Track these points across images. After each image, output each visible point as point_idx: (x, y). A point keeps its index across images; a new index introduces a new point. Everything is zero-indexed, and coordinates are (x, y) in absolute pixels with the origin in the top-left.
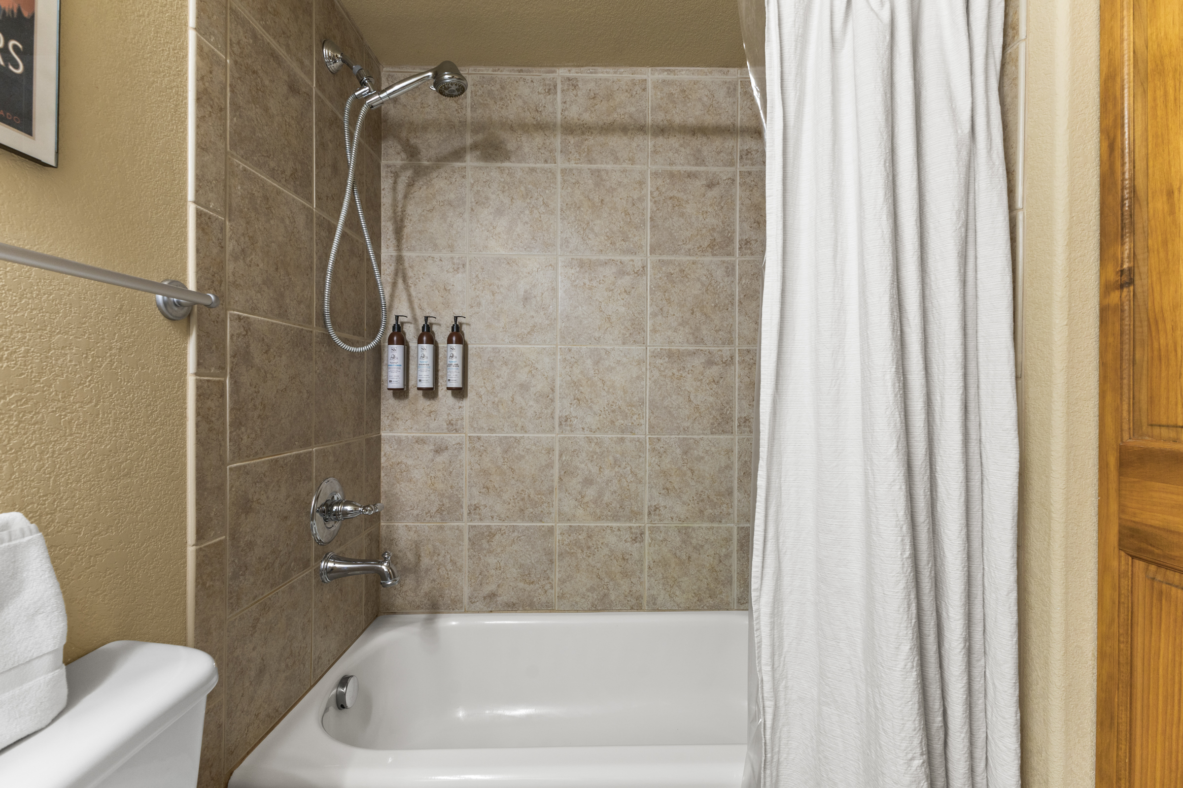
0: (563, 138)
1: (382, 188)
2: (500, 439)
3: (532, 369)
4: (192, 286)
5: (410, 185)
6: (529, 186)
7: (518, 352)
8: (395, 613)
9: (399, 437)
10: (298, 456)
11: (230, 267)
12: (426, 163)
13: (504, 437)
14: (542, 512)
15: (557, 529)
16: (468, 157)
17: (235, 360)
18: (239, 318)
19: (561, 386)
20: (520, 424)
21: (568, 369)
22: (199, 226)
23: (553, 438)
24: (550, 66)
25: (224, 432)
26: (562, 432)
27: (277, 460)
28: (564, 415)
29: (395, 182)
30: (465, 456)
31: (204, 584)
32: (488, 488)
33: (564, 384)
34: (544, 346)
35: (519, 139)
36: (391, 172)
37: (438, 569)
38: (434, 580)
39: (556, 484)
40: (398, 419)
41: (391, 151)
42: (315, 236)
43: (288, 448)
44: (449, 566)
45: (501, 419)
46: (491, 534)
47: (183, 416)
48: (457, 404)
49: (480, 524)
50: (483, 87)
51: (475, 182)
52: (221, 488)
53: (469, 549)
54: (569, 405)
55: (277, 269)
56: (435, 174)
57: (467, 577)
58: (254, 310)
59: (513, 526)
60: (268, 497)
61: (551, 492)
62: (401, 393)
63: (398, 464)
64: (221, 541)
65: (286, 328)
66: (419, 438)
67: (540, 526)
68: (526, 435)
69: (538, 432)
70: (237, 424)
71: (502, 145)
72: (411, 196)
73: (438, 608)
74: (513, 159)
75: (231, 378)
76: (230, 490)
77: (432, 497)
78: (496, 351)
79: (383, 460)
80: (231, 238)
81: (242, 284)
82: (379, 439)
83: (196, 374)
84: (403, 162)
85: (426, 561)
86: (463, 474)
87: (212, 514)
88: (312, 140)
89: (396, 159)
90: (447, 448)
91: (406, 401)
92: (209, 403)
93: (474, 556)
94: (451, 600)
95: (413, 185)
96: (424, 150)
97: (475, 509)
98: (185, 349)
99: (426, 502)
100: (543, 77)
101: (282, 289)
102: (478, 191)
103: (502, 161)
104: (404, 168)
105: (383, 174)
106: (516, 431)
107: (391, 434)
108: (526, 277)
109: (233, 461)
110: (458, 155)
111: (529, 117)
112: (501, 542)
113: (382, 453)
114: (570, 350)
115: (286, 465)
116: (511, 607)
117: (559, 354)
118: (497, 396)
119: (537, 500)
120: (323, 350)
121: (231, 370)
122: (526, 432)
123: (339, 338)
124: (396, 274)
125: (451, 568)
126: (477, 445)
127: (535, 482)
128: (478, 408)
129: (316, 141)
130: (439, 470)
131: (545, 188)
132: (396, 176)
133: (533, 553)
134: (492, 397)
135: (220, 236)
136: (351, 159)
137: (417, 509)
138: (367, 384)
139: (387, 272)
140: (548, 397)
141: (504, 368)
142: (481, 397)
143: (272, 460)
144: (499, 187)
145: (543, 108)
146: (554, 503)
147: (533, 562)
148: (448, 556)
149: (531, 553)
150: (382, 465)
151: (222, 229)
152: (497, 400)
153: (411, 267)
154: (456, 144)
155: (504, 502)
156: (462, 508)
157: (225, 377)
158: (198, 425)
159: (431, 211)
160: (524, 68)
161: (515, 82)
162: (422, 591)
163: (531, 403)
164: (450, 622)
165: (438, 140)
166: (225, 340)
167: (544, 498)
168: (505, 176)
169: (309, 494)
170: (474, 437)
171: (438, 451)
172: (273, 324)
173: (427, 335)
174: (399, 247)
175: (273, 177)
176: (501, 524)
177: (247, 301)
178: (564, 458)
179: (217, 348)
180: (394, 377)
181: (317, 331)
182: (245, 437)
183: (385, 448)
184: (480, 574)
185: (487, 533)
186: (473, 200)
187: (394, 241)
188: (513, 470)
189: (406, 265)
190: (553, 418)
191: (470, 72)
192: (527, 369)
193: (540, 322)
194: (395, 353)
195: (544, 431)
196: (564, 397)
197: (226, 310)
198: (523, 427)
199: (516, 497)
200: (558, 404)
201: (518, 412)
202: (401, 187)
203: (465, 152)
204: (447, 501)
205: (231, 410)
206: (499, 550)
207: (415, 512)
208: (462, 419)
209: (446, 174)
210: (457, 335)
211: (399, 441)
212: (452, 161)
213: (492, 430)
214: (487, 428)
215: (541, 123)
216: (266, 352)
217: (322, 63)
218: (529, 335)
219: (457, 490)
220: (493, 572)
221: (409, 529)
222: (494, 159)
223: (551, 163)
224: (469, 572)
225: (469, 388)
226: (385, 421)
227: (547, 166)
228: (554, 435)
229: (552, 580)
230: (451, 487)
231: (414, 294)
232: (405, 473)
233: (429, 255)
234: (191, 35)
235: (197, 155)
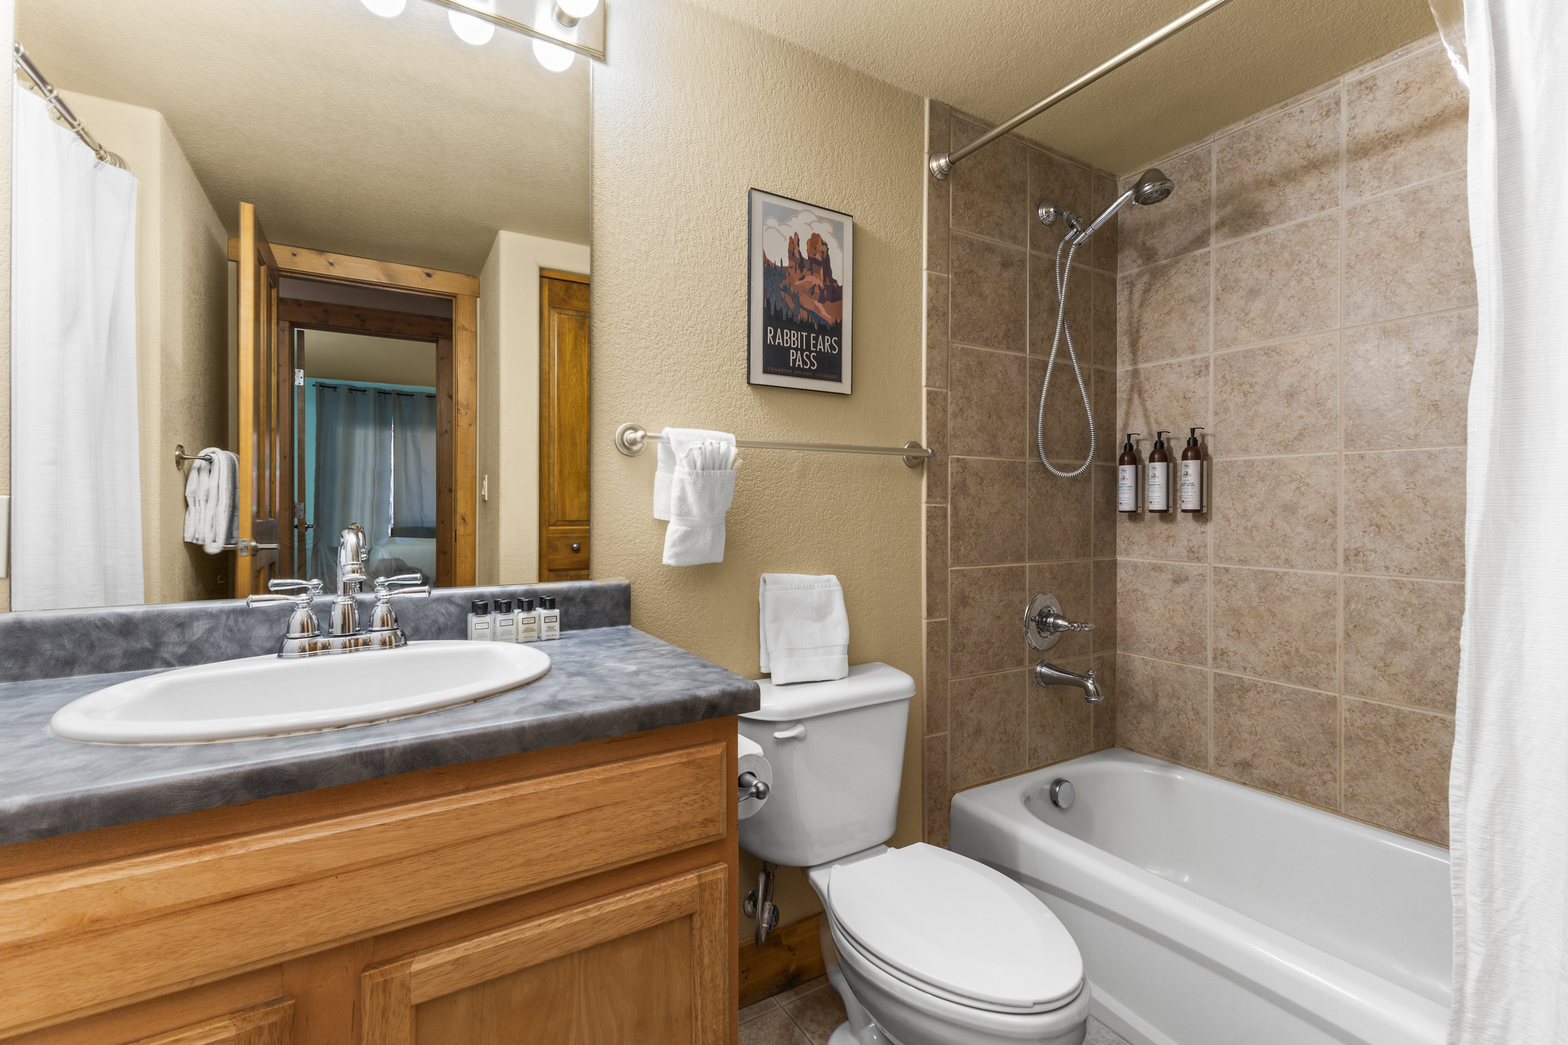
0: (1351, 166)
1: (1118, 302)
2: (1255, 573)
3: (1301, 485)
4: (924, 445)
5: (1147, 291)
6: (1297, 248)
7: (1279, 464)
8: (1132, 750)
9: (1134, 563)
10: (1011, 569)
11: (950, 425)
12: (1164, 262)
13: (1260, 571)
14: (1317, 674)
15: (1343, 702)
16: (1213, 239)
17: (955, 492)
18: (958, 460)
19: (1347, 507)
20: (1283, 556)
21: (1359, 483)
22: (929, 401)
23: (1335, 577)
24: (1328, 80)
25: (946, 544)
26: (1350, 570)
27: (990, 569)
28: (1353, 546)
29: (1131, 293)
30: (1209, 590)
31: (932, 648)
32: (1238, 632)
33: (1353, 504)
34: (1320, 454)
35: (1281, 193)
36: (1127, 283)
37: (1178, 715)
38: (1173, 726)
39: (1340, 639)
40: (1134, 543)
41: (1128, 261)
42: (1028, 379)
43: (1000, 561)
44: (1191, 715)
45: (1257, 549)
46: (1244, 690)
47: (919, 531)
48: (1199, 528)
49: (1228, 673)
50: (1232, 149)
51: (1221, 266)
52: (944, 583)
53: (1214, 701)
54: (1362, 533)
55: (990, 417)
56: (1173, 271)
57: (1212, 734)
58: (969, 453)
59: (1274, 685)
60: (982, 598)
61: (1333, 650)
62: (1134, 516)
63: (1134, 591)
64: (944, 621)
65: (998, 463)
66: (1155, 565)
67: (1314, 693)
68: (1294, 571)
69: (1311, 568)
70: (956, 538)
71: (1257, 209)
72: (1147, 302)
73: (1179, 759)
74: (1273, 221)
75: (951, 504)
76: (951, 586)
77: (1171, 632)
78: (1250, 464)
79: (1119, 585)
80: (951, 403)
81: (960, 434)
82: (1113, 564)
83: (927, 502)
84: (1140, 269)
85: (1164, 702)
86: (1206, 611)
87: (938, 601)
88: (1025, 297)
89: (1132, 268)
90: (1187, 579)
91: (1142, 524)
92: (935, 522)
93: (1222, 710)
94: (1194, 755)
95: (1149, 290)
96: (1161, 249)
97: (1221, 655)
98: (921, 486)
99: (1164, 637)
100: (1317, 99)
101: (995, 432)
102: (1226, 275)
103: (1257, 229)
104: (1139, 275)
105: (1119, 288)
106: (1277, 565)
107: (1127, 559)
108: (1291, 367)
109: (953, 565)
110: (1201, 240)
111: (1296, 160)
112: (1257, 701)
113: (1118, 578)
114: (1362, 457)
115: (999, 574)
116: (1272, 787)
117: (1344, 463)
118: (1250, 520)
119: (1309, 657)
120: (1038, 477)
121: (952, 499)
122: (1292, 566)
123: (1051, 464)
124: (1132, 390)
125: (1194, 717)
126: (1225, 578)
127: (1306, 633)
128: (1226, 534)
129: (1030, 295)
130: (1178, 603)
131: (1321, 244)
132: (1132, 285)
133: (1305, 726)
134: (1244, 521)
135: (943, 404)
136: (1062, 298)
137: (1154, 643)
138: (1095, 506)
139: (1122, 389)
140: (1326, 521)
141: (1260, 484)
142: (1229, 520)
143: (985, 569)
144: (1253, 262)
145: (1318, 139)
146: (1337, 666)
147: (1304, 738)
148: (1190, 703)
149: (1301, 725)
150: (1118, 591)
151: (945, 399)
152: (1250, 524)
153: (1147, 379)
154: (1198, 229)
155: (1261, 652)
156: (1206, 650)
157: (947, 503)
158: (927, 537)
159: (1168, 313)
160: (1288, 101)
161: (1276, 124)
162: (1160, 734)
163: (1300, 529)
164: (1182, 776)
165: (1177, 231)
166: (947, 478)
167: (1320, 657)
168: (1261, 246)
169: (1022, 602)
170: (1220, 568)
171: (1178, 580)
172: (986, 461)
173: (1162, 452)
174: (1134, 361)
175: (987, 345)
176: (1257, 679)
177: (964, 446)
178: (1353, 606)
179: (941, 483)
180: (1126, 500)
181: (1029, 461)
182: (963, 549)
183: (1121, 574)
184: (1230, 734)
185: (1238, 686)
186: (1219, 287)
187: (1130, 355)
188: (1274, 615)
189: (1142, 378)
190: (1334, 550)
191: (1216, 138)
192: (1293, 486)
193: (1313, 423)
194: (1127, 474)
195: (1320, 567)
196: (1353, 523)
197: (948, 455)
198: (1287, 560)
199: (1277, 648)
200: (1341, 531)
201: (1280, 540)
202: (1137, 296)
203: (1209, 234)
204: (1188, 639)
205: (952, 527)
206: (1254, 711)
207: (1152, 646)
208: (1206, 546)
209: (1186, 267)
210: (1196, 449)
211: (1135, 567)
212: (1193, 250)
213: (1243, 562)
214: (1237, 559)
215: (1315, 160)
216: (980, 484)
217: (1037, 222)
218: (1295, 442)
219: (1200, 629)
220: (1246, 736)
221: (1146, 663)
222: (1246, 231)
223: (1330, 207)
224: (1215, 727)
225: (1214, 510)
226: (1121, 544)
227: (1324, 213)
228: (1337, 574)
229: (1335, 770)
230: (1193, 624)
231: (1150, 407)
232: (1141, 602)
233: (1167, 362)
234: (925, 274)
235: (928, 353)
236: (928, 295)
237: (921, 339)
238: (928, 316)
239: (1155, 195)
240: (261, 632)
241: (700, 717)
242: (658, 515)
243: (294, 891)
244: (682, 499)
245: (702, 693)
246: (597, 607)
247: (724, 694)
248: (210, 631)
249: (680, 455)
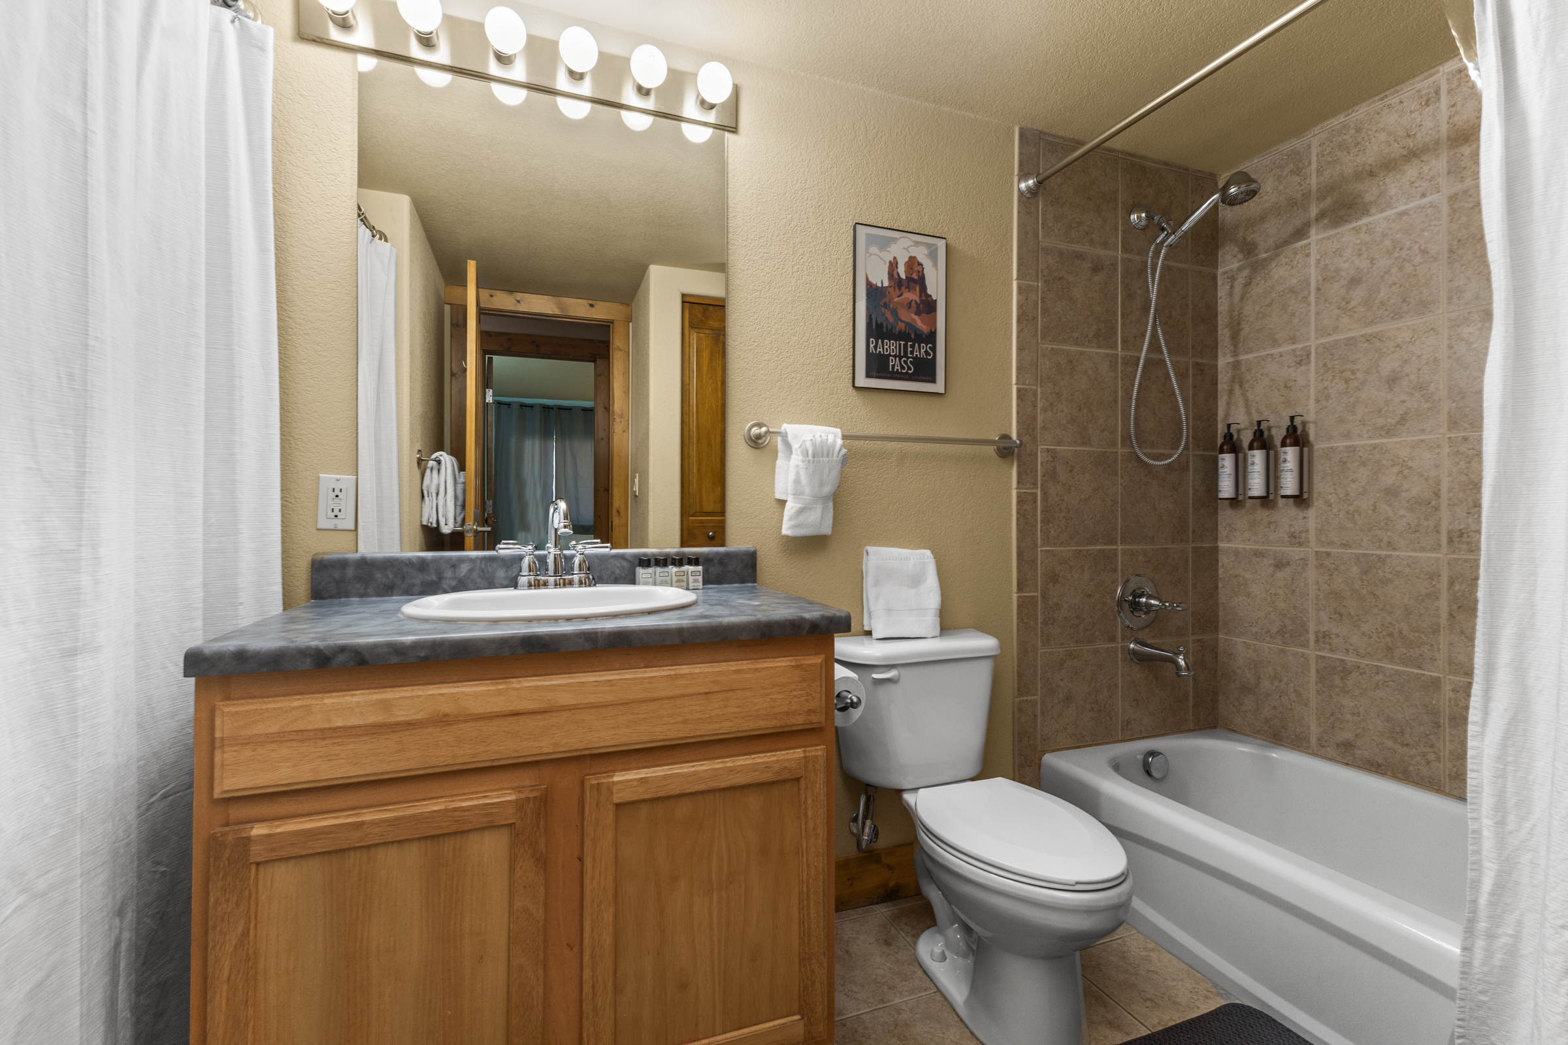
0: (1452, 153)
1: (1219, 296)
2: (1357, 556)
3: (1403, 468)
4: (1014, 436)
5: (1247, 285)
6: (1398, 236)
7: (1382, 449)
8: (1234, 731)
9: (1236, 549)
10: (1102, 551)
11: (1040, 419)
12: (1264, 255)
13: (1362, 554)
14: (1421, 655)
15: (1448, 682)
16: (1313, 231)
17: (1045, 479)
18: (1048, 450)
19: (1450, 489)
20: (1386, 539)
21: (1463, 465)
22: (1019, 397)
23: (1439, 559)
24: (1427, 70)
25: (1036, 526)
26: (1454, 551)
27: (1080, 551)
28: (1457, 528)
29: (1232, 287)
30: (1311, 574)
31: (1022, 620)
32: (1341, 615)
33: (1457, 486)
34: (1422, 437)
35: (1381, 183)
36: (1228, 278)
37: (1280, 697)
38: (1275, 708)
39: (1443, 621)
40: (1235, 530)
41: (1228, 257)
42: (1120, 375)
43: (1090, 543)
44: (1293, 697)
45: (1359, 533)
46: (1346, 671)
47: (1010, 515)
48: (1301, 514)
49: (1331, 655)
50: (1331, 142)
51: (1321, 257)
52: (1034, 561)
53: (1316, 683)
54: (1465, 515)
55: (1080, 410)
56: (1273, 265)
57: (1314, 715)
58: (1059, 443)
59: (1377, 666)
60: (1072, 576)
61: (1436, 631)
62: (1234, 502)
63: (1236, 576)
64: (1034, 596)
65: (1089, 452)
66: (1257, 550)
67: (1417, 674)
68: (1397, 553)
69: (1414, 550)
70: (1046, 521)
71: (1357, 200)
72: (1249, 295)
73: (1281, 740)
74: (1373, 211)
75: (1042, 490)
76: (1041, 564)
77: (1273, 616)
78: (1352, 450)
79: (1221, 571)
80: (1041, 399)
81: (1050, 426)
82: (1216, 550)
83: (1017, 488)
84: (1240, 263)
85: (1266, 684)
86: (1308, 595)
87: (1028, 577)
88: (1117, 298)
89: (1233, 263)
90: (1288, 563)
91: (1244, 511)
92: (1026, 506)
93: (1324, 692)
94: (1296, 736)
95: (1249, 284)
96: (1262, 243)
97: (1323, 638)
98: (1011, 473)
99: (1266, 621)
100: (1417, 89)
101: (1085, 424)
102: (1326, 265)
103: (1358, 219)
104: (1240, 269)
105: (1220, 282)
106: (1380, 548)
107: (1228, 545)
108: (1393, 352)
109: (1042, 546)
110: (1301, 233)
111: (1396, 150)
112: (1359, 683)
113: (1220, 564)
114: (1465, 439)
115: (1090, 555)
116: (1374, 767)
117: (1447, 446)
118: (1351, 505)
119: (1412, 638)
120: (1130, 466)
121: (1042, 485)
122: (1395, 549)
123: (1145, 454)
124: (1233, 381)
125: (1295, 699)
126: (1326, 562)
127: (1410, 614)
128: (1327, 519)
129: (1122, 296)
130: (1280, 587)
131: (1423, 230)
132: (1232, 279)
133: (1408, 706)
134: (1345, 506)
135: (1033, 399)
136: (1154, 297)
137: (1255, 626)
138: (1194, 494)
139: (1224, 381)
140: (1429, 504)
141: (1362, 469)
142: (1330, 505)
143: (1076, 550)
144: (1353, 251)
145: (1417, 129)
146: (1441, 647)
147: (1408, 718)
148: (1292, 685)
149: (1404, 706)
150: (1220, 576)
151: (1035, 395)
152: (1352, 508)
153: (1248, 370)
154: (1298, 222)
155: (1364, 634)
156: (1308, 633)
157: (1037, 488)
158: (1018, 520)
159: (1268, 305)
160: (1387, 93)
161: (1376, 115)
162: (1262, 716)
163: (1403, 512)
164: (1280, 756)
165: (1277, 225)
166: (1036, 466)
167: (1424, 638)
168: (1361, 235)
169: (1115, 582)
170: (1322, 552)
171: (1279, 565)
172: (1076, 451)
173: (1262, 440)
174: (1235, 353)
175: (1077, 344)
176: (1360, 661)
177: (1054, 438)
178: (1457, 588)
179: (1031, 471)
180: (1226, 488)
181: (1121, 450)
182: (1053, 531)
183: (1223, 560)
184: (1332, 715)
185: (1341, 668)
186: (1320, 278)
187: (1232, 348)
188: (1376, 597)
189: (1243, 369)
190: (1438, 532)
191: (1316, 133)
192: (1395, 470)
193: (1416, 406)
194: (1227, 462)
195: (1423, 549)
196: (1456, 505)
197: (1038, 446)
198: (1389, 542)
199: (1380, 630)
200: (1445, 514)
201: (1382, 524)
202: (1238, 290)
203: (1309, 226)
204: (1290, 623)
205: (1042, 512)
206: (1357, 692)
207: (1254, 630)
208: (1307, 531)
209: (1287, 260)
210: (1296, 436)
211: (1237, 553)
212: (1293, 243)
213: (1345, 545)
214: (1339, 543)
215: (1415, 149)
216: (1070, 472)
217: (1129, 227)
218: (1398, 426)
219: (1301, 612)
220: (1348, 717)
221: (1248, 646)
222: (1347, 221)
223: (1431, 194)
224: (1317, 709)
225: (1315, 495)
226: (1222, 531)
227: (1425, 200)
228: (1440, 555)
229: (1440, 751)
230: (1295, 608)
231: (1251, 397)
232: (1242, 587)
233: (1268, 352)
234: (1015, 284)
235: (1018, 355)
236: (1018, 302)
237: (1011, 342)
238: (1018, 321)
239: (1241, 196)
240: (501, 574)
241: (805, 633)
242: (778, 496)
243: (547, 716)
244: (797, 481)
245: (807, 616)
246: (730, 568)
247: (823, 617)
248: (471, 571)
249: (795, 446)
